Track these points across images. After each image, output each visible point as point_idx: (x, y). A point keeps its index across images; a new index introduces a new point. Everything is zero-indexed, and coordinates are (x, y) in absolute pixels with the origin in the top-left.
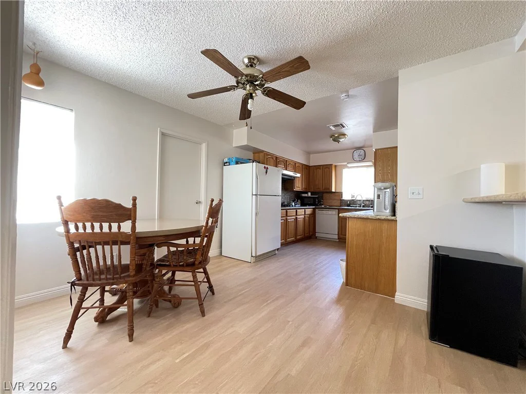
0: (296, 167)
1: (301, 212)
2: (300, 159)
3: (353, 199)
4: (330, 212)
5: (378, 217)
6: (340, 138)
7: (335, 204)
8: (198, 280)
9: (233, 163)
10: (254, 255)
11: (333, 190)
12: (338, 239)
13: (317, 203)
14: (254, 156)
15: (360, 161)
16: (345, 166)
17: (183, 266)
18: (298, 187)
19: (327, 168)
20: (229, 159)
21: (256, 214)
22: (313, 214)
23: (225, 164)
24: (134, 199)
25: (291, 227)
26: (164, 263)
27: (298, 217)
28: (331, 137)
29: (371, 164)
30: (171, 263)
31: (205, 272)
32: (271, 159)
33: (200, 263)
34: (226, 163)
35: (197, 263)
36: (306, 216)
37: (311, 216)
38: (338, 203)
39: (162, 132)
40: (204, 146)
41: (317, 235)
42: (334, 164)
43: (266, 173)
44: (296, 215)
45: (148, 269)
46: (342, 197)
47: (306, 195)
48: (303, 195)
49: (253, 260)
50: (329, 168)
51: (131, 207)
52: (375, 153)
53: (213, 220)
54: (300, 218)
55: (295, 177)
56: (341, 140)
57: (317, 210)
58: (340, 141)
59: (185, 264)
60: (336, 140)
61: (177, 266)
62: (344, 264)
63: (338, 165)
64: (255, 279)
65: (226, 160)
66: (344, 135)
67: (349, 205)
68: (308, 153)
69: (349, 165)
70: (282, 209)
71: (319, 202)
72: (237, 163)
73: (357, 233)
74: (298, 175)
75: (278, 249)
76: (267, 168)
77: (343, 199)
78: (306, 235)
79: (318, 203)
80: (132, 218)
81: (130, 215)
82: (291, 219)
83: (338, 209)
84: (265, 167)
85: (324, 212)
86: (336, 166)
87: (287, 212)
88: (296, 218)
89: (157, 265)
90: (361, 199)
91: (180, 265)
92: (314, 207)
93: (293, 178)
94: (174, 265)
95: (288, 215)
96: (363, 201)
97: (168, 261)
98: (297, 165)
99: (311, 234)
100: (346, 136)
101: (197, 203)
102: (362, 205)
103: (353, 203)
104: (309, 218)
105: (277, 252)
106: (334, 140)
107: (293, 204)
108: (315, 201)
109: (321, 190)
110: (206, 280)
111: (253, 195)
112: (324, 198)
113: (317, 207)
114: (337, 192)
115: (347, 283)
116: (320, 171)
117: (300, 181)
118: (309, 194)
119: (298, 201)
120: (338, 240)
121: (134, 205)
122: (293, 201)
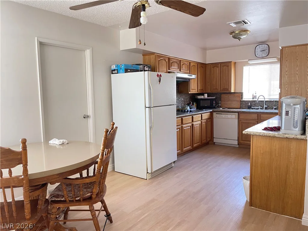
0: (190, 66)
1: (197, 118)
2: (195, 57)
3: (254, 100)
4: (229, 116)
5: (286, 136)
6: (241, 35)
7: (235, 106)
8: (95, 209)
9: (121, 71)
10: (149, 171)
11: (232, 91)
12: (238, 144)
13: (214, 105)
14: (144, 60)
15: (263, 58)
16: (246, 64)
17: (79, 200)
18: (194, 89)
19: (225, 65)
20: (117, 66)
21: (151, 128)
22: (211, 118)
23: (112, 72)
24: (24, 142)
25: (188, 135)
26: (59, 199)
27: (194, 123)
28: (231, 33)
29: (275, 60)
30: (67, 199)
31: (103, 202)
32: (164, 61)
33: (97, 195)
34: (114, 70)
35: (94, 196)
36: (203, 121)
37: (208, 120)
38: (237, 105)
39: (40, 42)
40: (88, 53)
41: (215, 140)
42: (233, 61)
43: (160, 81)
44: (193, 121)
45: (43, 207)
46: (242, 98)
47: (202, 97)
48: (199, 97)
49: (149, 176)
50: (228, 66)
51: (21, 150)
52: (282, 51)
53: (108, 150)
54: (197, 123)
55: (189, 79)
56: (242, 37)
57: (214, 114)
58: (240, 38)
59: (82, 199)
60: (236, 37)
61: (73, 201)
62: (248, 183)
63: (237, 62)
64: (153, 201)
65: (114, 67)
66: (246, 31)
67: (249, 107)
68: (204, 50)
69: (250, 62)
70: (177, 118)
71: (217, 103)
72: (126, 71)
73: (262, 152)
74: (194, 76)
75: (174, 162)
76: (161, 75)
77: (244, 100)
78: (204, 142)
79: (216, 106)
80: (23, 162)
81: (21, 159)
82: (187, 126)
83: (238, 112)
84: (158, 75)
85: (223, 116)
86: (235, 63)
87: (182, 119)
88: (193, 125)
89: (51, 201)
90: (263, 100)
91: (76, 201)
92: (211, 110)
93: (188, 80)
94: (69, 201)
95: (184, 122)
96: (266, 102)
97: (63, 196)
98: (192, 64)
99: (208, 140)
100: (248, 32)
101: (84, 117)
102: (265, 106)
103: (255, 104)
104: (206, 123)
105: (173, 165)
106: (234, 37)
107: (188, 108)
108: (212, 104)
109: (219, 91)
110: (103, 209)
111: (146, 107)
112: (222, 99)
113: (215, 110)
114: (237, 93)
115: (251, 203)
116: (217, 70)
117: (196, 82)
118: (206, 95)
119: (193, 104)
120: (238, 146)
121: (25, 148)
122: (188, 105)
